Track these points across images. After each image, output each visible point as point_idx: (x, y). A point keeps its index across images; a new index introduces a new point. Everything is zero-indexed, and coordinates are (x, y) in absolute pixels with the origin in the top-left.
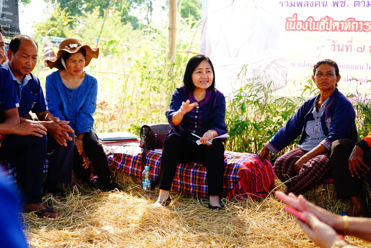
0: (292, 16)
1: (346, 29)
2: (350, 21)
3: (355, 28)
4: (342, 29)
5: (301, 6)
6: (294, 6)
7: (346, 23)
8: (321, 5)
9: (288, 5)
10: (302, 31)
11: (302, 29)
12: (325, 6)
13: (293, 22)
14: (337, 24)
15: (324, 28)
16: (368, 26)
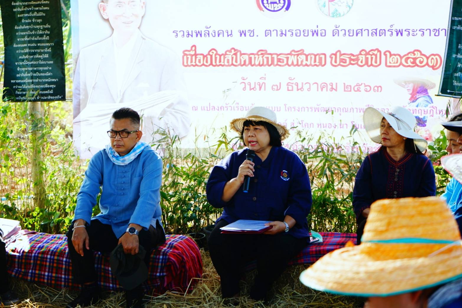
0: (189, 49)
1: (257, 63)
2: (262, 54)
3: (268, 61)
4: (253, 63)
5: (201, 35)
6: (192, 36)
7: (257, 56)
8: (226, 34)
9: (184, 35)
10: (203, 66)
11: (203, 65)
12: (229, 36)
13: (192, 56)
14: (246, 57)
15: (230, 63)
16: (283, 60)
